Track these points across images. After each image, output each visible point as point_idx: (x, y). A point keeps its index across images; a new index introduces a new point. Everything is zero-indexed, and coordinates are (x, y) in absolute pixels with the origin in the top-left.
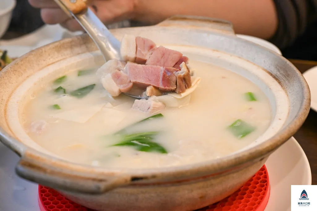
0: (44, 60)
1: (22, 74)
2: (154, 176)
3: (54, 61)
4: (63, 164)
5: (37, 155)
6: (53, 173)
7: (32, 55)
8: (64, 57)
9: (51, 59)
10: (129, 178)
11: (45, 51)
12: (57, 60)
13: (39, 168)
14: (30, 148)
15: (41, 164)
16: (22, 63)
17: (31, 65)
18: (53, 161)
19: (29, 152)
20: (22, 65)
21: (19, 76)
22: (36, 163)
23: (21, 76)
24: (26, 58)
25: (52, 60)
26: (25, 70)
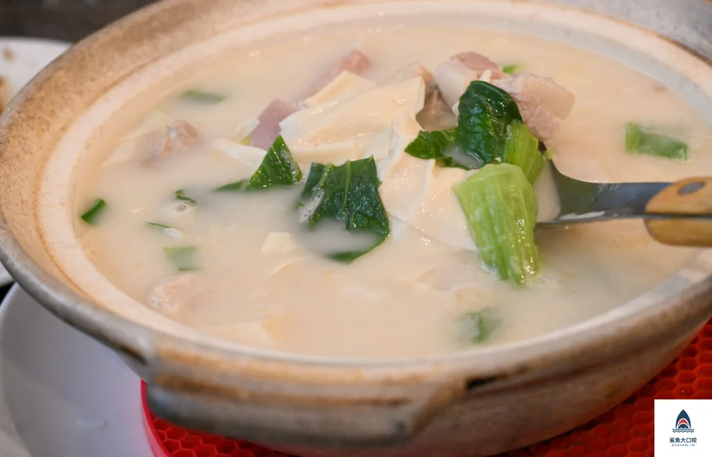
0: (93, 80)
1: (48, 124)
2: (522, 369)
3: (117, 76)
4: (272, 368)
5: (192, 352)
6: (256, 399)
7: (61, 68)
8: (139, 63)
9: (110, 74)
10: (461, 385)
11: (91, 55)
12: (123, 72)
13: (214, 391)
14: (163, 336)
15: (216, 380)
16: (43, 93)
17: (63, 98)
18: (243, 363)
19: (166, 346)
20: (42, 99)
21: (43, 131)
22: (198, 375)
23: (48, 129)
24: (49, 78)
25: (111, 76)
26: (53, 112)
